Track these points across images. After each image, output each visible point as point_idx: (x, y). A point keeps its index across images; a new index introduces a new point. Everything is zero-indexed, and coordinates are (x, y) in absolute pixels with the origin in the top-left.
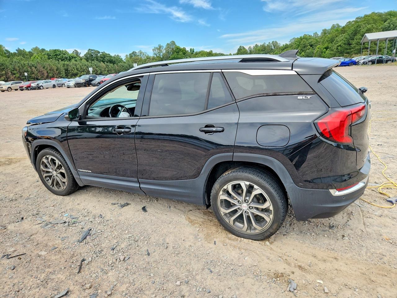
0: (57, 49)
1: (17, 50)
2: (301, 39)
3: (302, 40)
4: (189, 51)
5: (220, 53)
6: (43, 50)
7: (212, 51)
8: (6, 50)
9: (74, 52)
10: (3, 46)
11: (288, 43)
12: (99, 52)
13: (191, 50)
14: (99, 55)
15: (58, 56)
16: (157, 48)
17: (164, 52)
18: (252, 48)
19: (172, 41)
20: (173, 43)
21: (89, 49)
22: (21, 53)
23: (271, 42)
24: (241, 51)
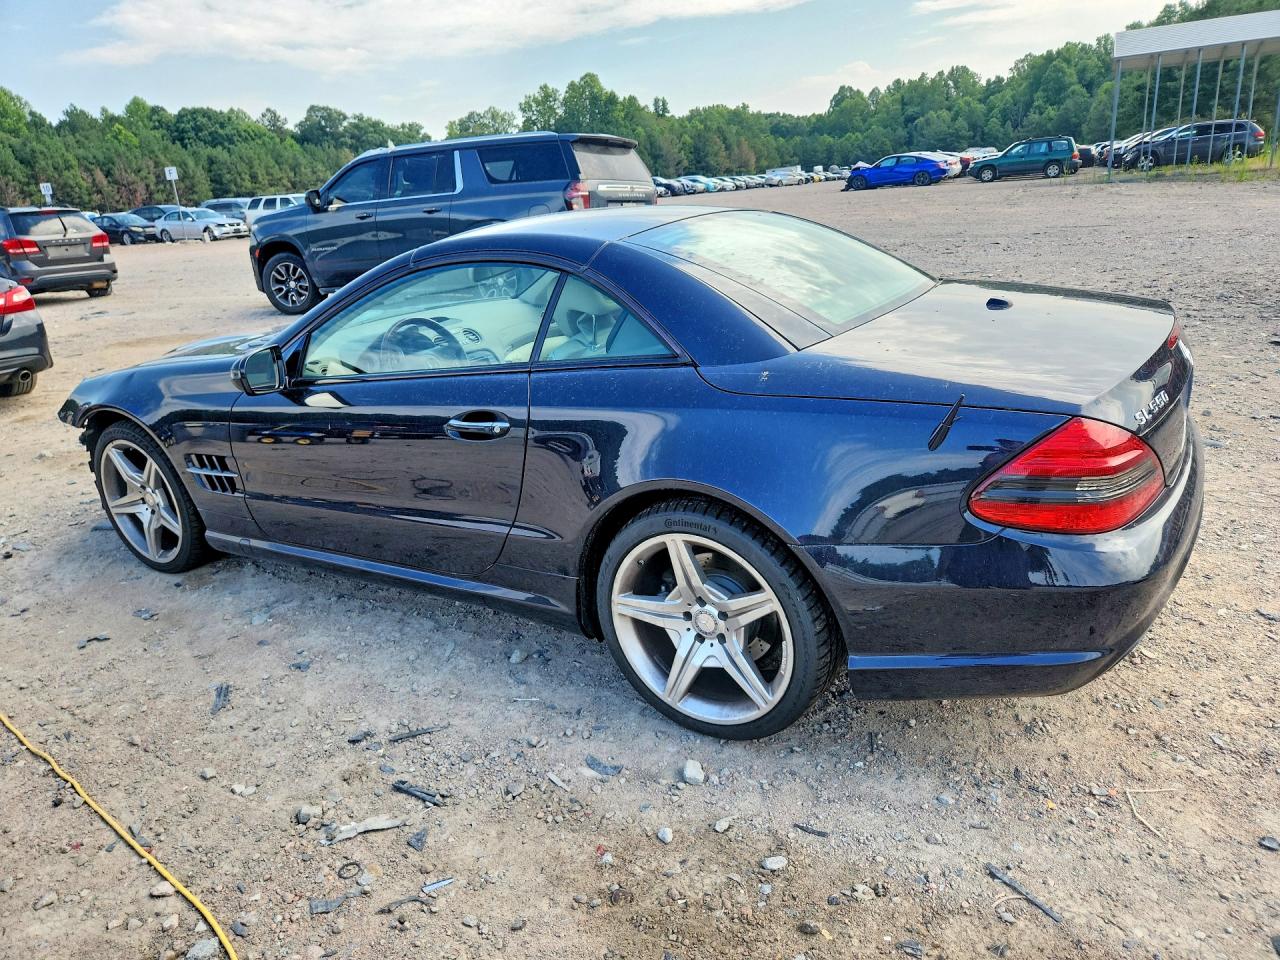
0: (198, 105)
1: (67, 113)
2: (1049, 58)
3: (1052, 62)
4: (652, 109)
5: (778, 114)
6: (155, 110)
7: (745, 107)
8: (32, 114)
10: (23, 101)
11: (1006, 75)
12: (345, 118)
13: (656, 101)
14: (345, 124)
15: (201, 130)
16: (535, 100)
17: (560, 111)
18: (883, 89)
19: (586, 76)
20: (590, 80)
21: (314, 108)
22: (75, 122)
23: (946, 73)
24: (843, 104)
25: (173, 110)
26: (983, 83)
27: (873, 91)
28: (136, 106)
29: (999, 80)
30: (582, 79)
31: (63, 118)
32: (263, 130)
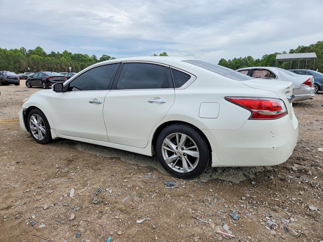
0: (80, 53)
1: (51, 52)
3: (271, 57)
6: (70, 54)
8: (44, 52)
9: (93, 56)
10: (42, 49)
11: (261, 58)
12: (110, 58)
15: (80, 58)
18: (231, 60)
19: (164, 52)
21: (104, 55)
22: (53, 54)
23: (247, 57)
24: (222, 62)
25: (73, 53)
26: (255, 60)
27: (229, 60)
28: (66, 52)
29: (259, 60)
30: (163, 53)
31: (51, 53)
32: (92, 59)
